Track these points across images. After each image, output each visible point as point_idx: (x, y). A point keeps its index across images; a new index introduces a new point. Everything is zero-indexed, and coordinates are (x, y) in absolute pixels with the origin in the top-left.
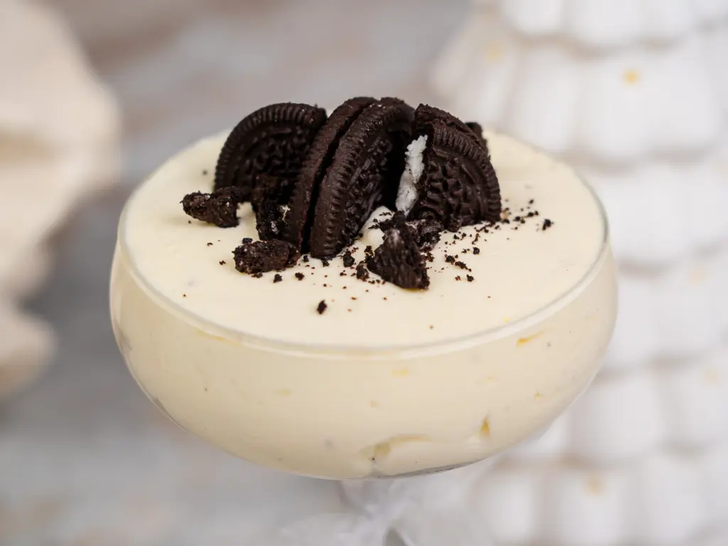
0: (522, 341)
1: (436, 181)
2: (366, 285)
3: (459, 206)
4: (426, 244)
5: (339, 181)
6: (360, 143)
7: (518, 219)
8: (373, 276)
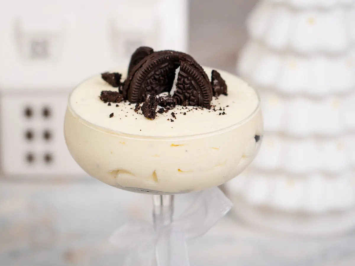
0: (173, 145)
1: (181, 84)
2: (135, 113)
3: (190, 97)
4: (168, 107)
5: (141, 74)
6: (155, 63)
7: (214, 109)
8: (140, 111)
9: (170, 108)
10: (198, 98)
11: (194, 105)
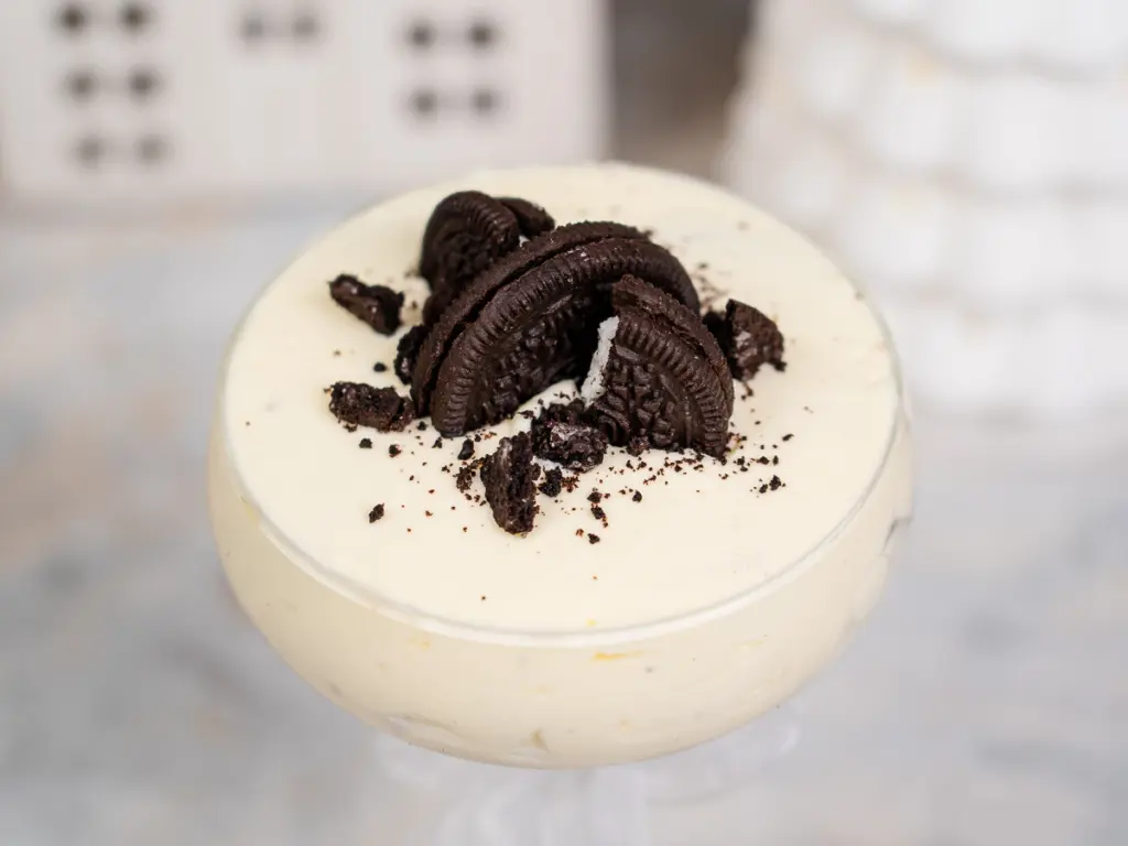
0: (599, 656)
1: (620, 384)
2: (459, 497)
4: (577, 464)
5: (475, 348)
7: (742, 461)
8: (477, 486)
9: (585, 468)
10: (684, 423)
11: (668, 448)
